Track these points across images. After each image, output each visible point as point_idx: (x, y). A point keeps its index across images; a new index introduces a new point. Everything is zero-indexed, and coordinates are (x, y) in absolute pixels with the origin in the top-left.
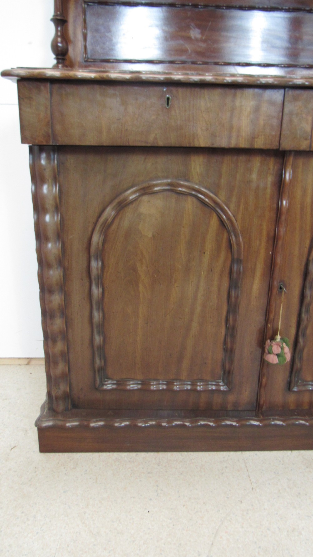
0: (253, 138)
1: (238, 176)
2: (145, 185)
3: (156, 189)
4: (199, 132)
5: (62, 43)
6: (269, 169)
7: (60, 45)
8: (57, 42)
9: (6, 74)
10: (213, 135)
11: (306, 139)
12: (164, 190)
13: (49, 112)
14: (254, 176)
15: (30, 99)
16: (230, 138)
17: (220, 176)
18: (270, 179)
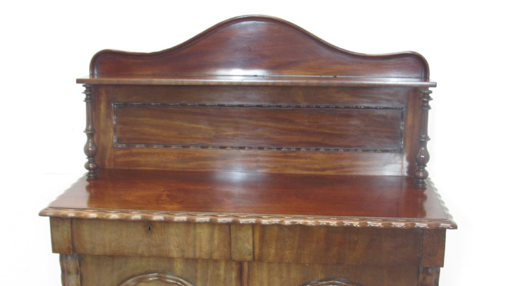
0: (211, 253)
1: (209, 271)
2: (141, 277)
3: (151, 279)
4: (173, 248)
5: (91, 148)
6: (233, 268)
7: (90, 149)
8: (89, 147)
9: (42, 214)
10: (183, 251)
11: (250, 255)
12: (155, 280)
13: (70, 235)
14: (222, 272)
15: (58, 226)
16: (194, 252)
17: (196, 271)
18: (234, 274)
